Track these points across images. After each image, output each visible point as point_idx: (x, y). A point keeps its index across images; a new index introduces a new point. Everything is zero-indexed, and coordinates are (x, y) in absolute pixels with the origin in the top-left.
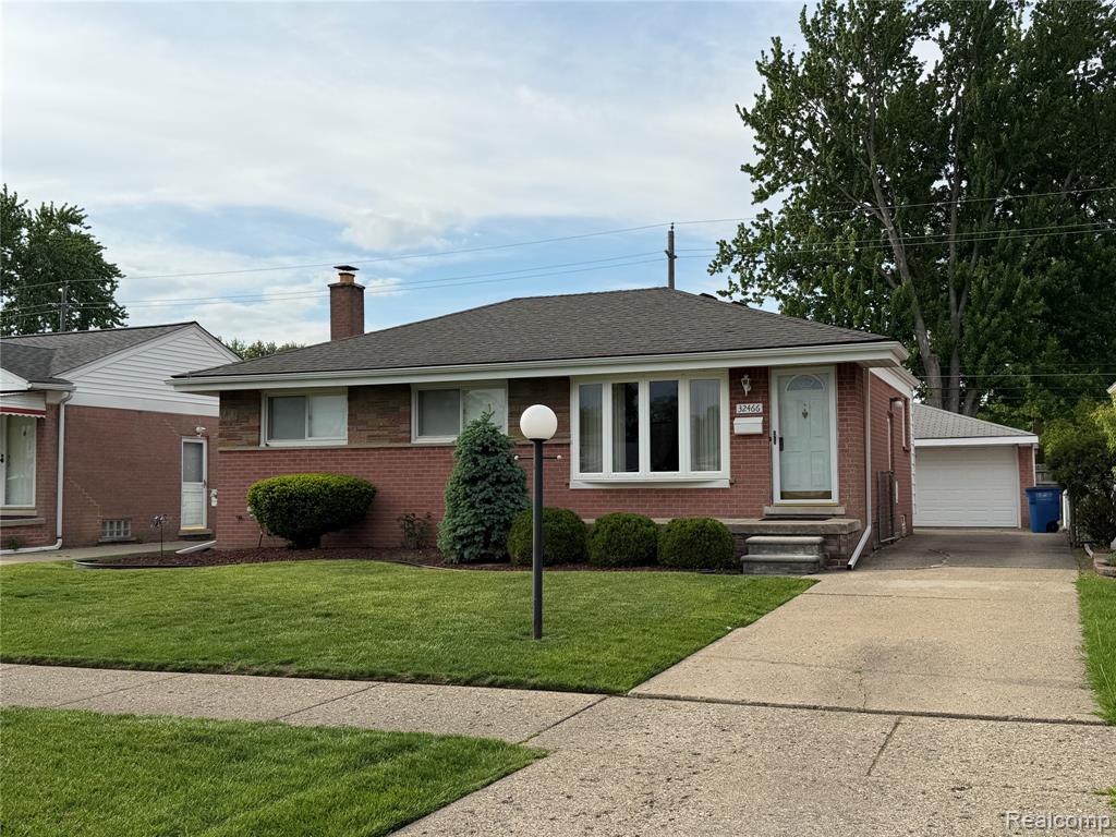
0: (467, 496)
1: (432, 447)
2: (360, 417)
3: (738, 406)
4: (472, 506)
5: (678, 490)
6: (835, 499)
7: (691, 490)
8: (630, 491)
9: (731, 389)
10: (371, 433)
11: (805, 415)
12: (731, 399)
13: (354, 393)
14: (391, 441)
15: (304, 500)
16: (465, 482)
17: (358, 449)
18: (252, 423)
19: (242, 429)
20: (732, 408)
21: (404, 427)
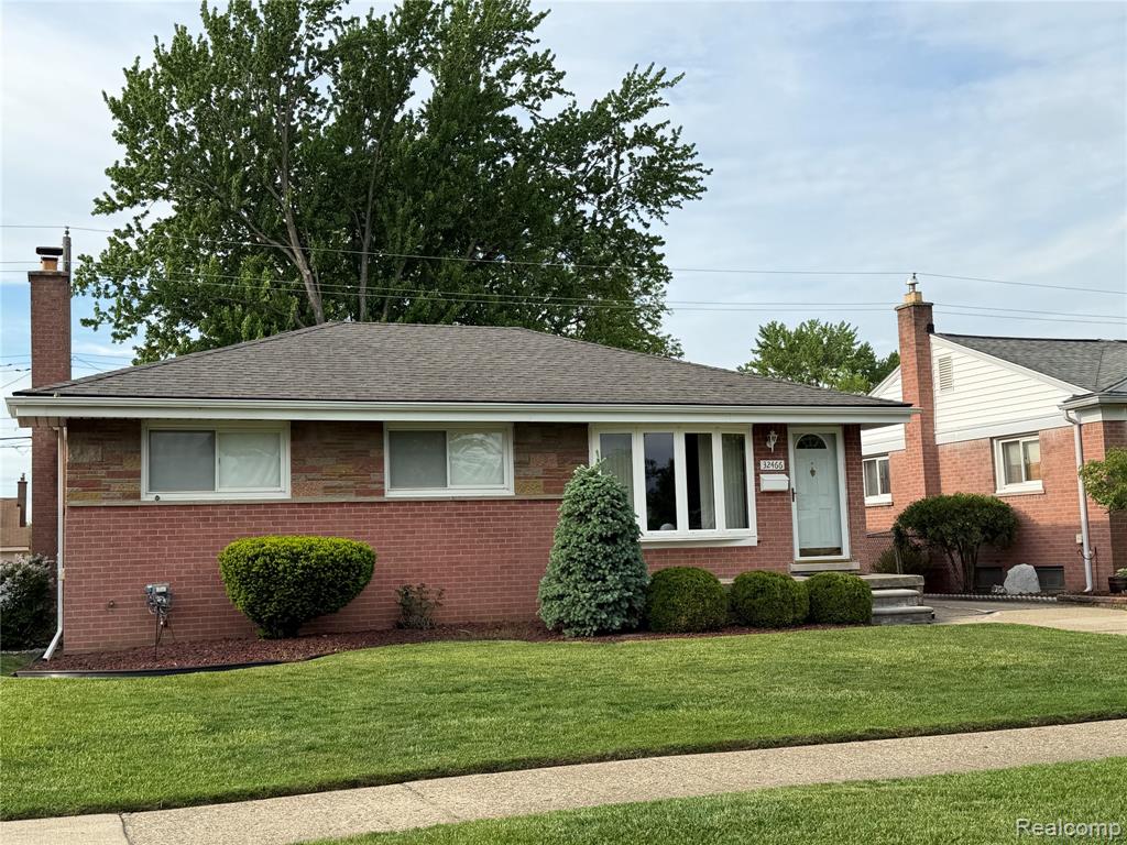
0: (606, 557)
1: (418, 502)
2: (310, 462)
3: (762, 462)
4: (614, 568)
5: (707, 549)
6: (846, 555)
7: (720, 549)
8: (657, 551)
9: (754, 444)
10: (329, 483)
11: (813, 472)
12: (755, 454)
13: (299, 430)
14: (358, 493)
15: (346, 569)
16: (604, 540)
17: (309, 504)
18: (128, 467)
19: (112, 475)
20: (757, 465)
21: (375, 477)
